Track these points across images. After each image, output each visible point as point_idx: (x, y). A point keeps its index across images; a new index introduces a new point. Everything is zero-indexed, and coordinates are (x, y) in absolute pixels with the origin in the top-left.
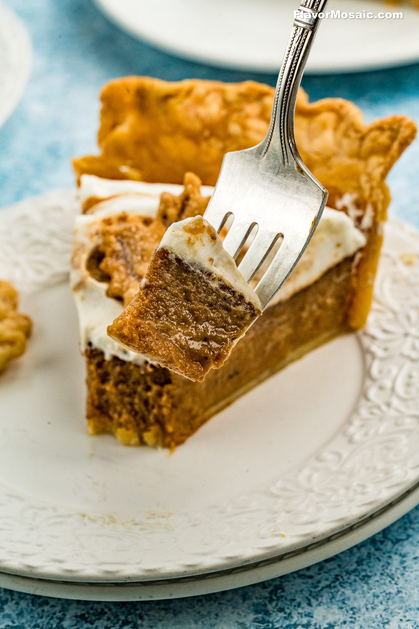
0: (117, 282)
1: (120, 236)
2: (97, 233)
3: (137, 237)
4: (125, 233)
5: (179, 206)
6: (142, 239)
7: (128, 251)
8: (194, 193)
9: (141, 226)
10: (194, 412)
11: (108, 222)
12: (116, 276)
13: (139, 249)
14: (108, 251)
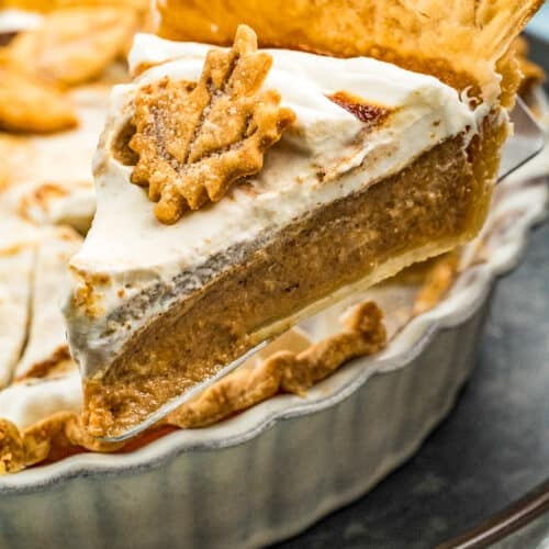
0: (143, 162)
1: (154, 106)
2: (131, 103)
3: (173, 106)
4: (161, 102)
5: (227, 66)
6: (178, 109)
7: (161, 124)
8: (244, 51)
9: (182, 93)
10: (233, 332)
11: (148, 90)
12: (143, 157)
13: (173, 121)
14: (139, 125)
